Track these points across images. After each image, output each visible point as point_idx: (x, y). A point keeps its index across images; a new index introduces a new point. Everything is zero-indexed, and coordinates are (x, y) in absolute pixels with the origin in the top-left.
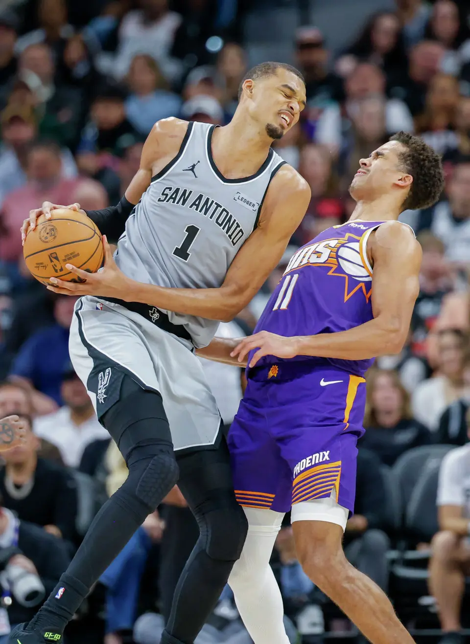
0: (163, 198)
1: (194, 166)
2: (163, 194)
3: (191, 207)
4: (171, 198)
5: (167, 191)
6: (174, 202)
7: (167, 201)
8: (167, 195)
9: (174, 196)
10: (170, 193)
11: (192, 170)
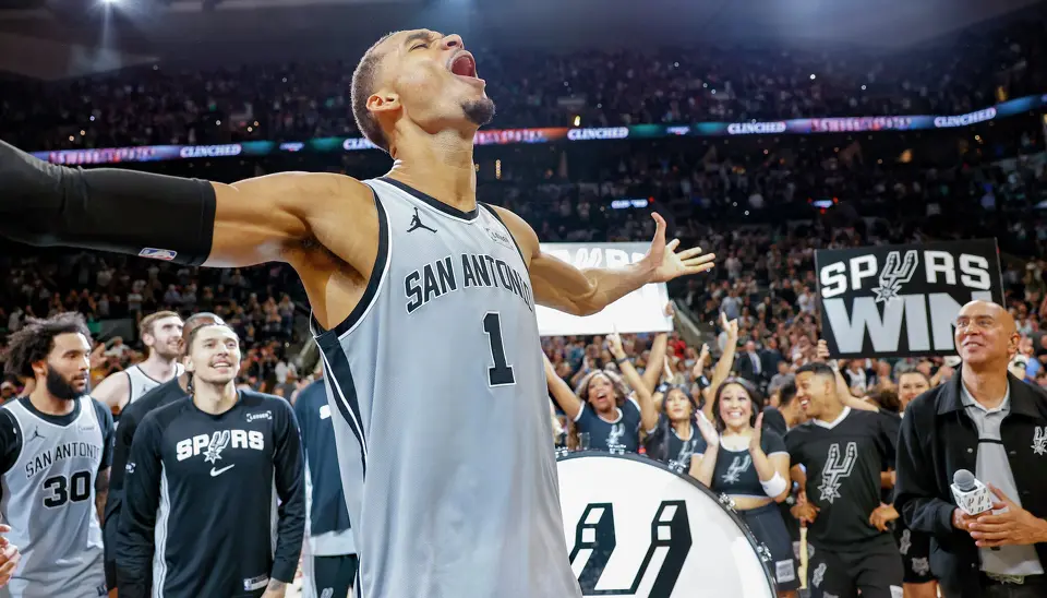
0: (414, 299)
1: (416, 218)
2: (410, 293)
3: (467, 284)
4: (428, 289)
5: (414, 284)
6: (437, 293)
7: (427, 299)
8: (418, 289)
9: (431, 284)
10: (420, 283)
11: (419, 224)
